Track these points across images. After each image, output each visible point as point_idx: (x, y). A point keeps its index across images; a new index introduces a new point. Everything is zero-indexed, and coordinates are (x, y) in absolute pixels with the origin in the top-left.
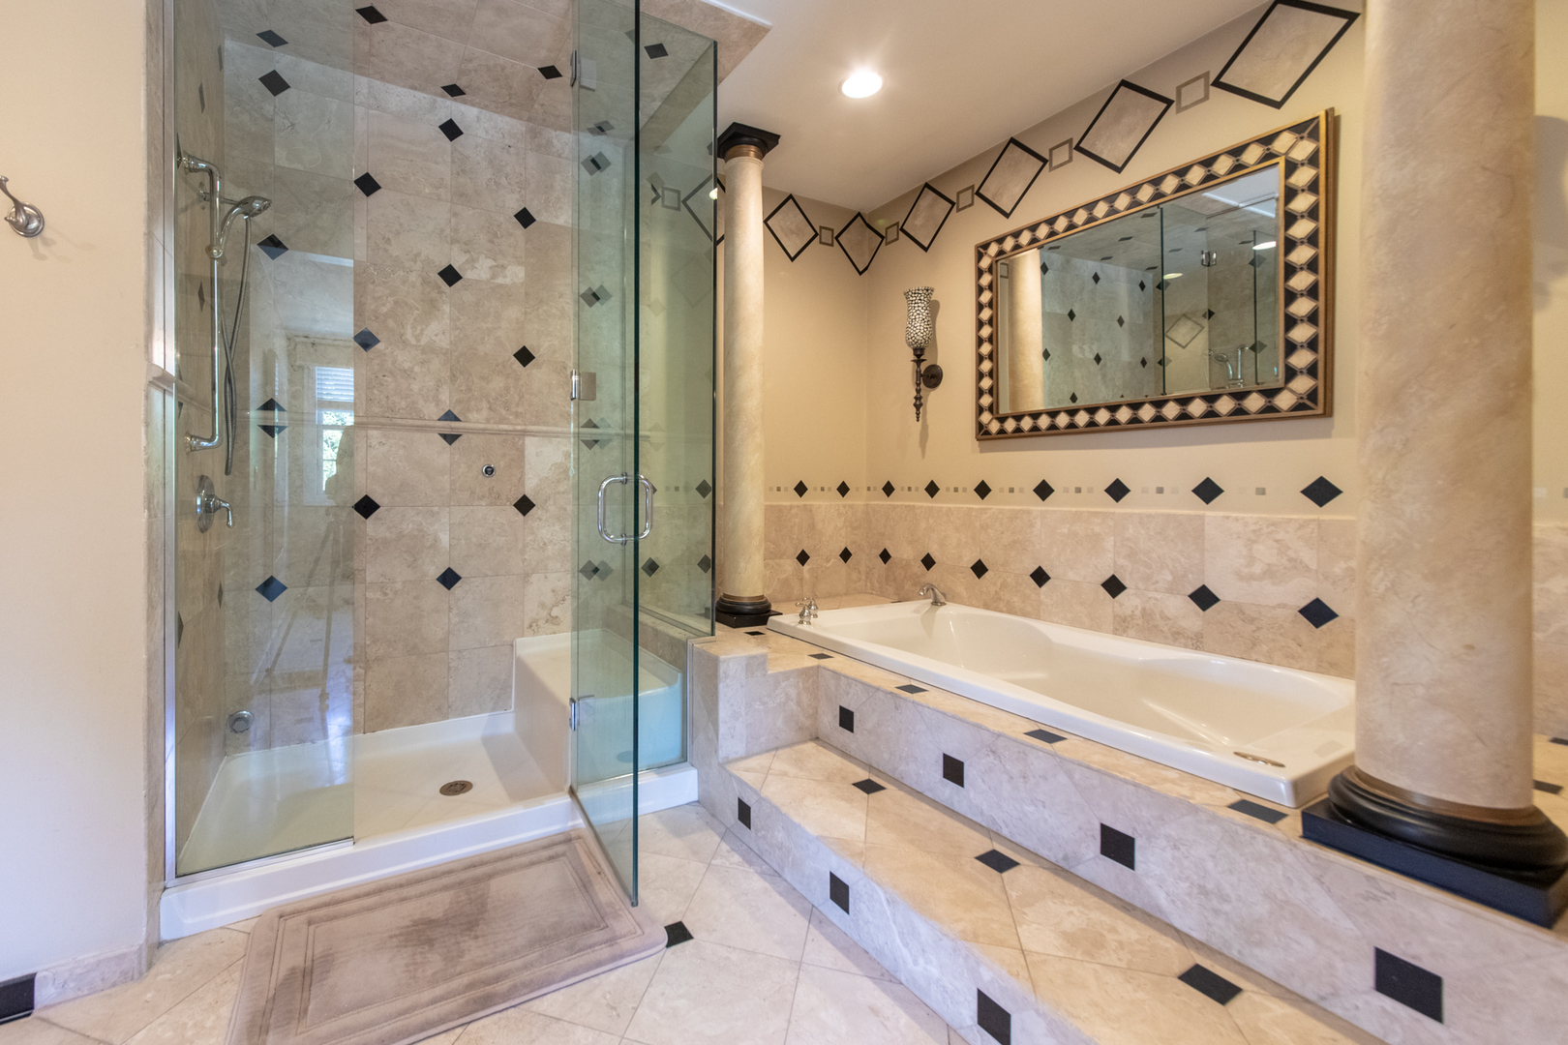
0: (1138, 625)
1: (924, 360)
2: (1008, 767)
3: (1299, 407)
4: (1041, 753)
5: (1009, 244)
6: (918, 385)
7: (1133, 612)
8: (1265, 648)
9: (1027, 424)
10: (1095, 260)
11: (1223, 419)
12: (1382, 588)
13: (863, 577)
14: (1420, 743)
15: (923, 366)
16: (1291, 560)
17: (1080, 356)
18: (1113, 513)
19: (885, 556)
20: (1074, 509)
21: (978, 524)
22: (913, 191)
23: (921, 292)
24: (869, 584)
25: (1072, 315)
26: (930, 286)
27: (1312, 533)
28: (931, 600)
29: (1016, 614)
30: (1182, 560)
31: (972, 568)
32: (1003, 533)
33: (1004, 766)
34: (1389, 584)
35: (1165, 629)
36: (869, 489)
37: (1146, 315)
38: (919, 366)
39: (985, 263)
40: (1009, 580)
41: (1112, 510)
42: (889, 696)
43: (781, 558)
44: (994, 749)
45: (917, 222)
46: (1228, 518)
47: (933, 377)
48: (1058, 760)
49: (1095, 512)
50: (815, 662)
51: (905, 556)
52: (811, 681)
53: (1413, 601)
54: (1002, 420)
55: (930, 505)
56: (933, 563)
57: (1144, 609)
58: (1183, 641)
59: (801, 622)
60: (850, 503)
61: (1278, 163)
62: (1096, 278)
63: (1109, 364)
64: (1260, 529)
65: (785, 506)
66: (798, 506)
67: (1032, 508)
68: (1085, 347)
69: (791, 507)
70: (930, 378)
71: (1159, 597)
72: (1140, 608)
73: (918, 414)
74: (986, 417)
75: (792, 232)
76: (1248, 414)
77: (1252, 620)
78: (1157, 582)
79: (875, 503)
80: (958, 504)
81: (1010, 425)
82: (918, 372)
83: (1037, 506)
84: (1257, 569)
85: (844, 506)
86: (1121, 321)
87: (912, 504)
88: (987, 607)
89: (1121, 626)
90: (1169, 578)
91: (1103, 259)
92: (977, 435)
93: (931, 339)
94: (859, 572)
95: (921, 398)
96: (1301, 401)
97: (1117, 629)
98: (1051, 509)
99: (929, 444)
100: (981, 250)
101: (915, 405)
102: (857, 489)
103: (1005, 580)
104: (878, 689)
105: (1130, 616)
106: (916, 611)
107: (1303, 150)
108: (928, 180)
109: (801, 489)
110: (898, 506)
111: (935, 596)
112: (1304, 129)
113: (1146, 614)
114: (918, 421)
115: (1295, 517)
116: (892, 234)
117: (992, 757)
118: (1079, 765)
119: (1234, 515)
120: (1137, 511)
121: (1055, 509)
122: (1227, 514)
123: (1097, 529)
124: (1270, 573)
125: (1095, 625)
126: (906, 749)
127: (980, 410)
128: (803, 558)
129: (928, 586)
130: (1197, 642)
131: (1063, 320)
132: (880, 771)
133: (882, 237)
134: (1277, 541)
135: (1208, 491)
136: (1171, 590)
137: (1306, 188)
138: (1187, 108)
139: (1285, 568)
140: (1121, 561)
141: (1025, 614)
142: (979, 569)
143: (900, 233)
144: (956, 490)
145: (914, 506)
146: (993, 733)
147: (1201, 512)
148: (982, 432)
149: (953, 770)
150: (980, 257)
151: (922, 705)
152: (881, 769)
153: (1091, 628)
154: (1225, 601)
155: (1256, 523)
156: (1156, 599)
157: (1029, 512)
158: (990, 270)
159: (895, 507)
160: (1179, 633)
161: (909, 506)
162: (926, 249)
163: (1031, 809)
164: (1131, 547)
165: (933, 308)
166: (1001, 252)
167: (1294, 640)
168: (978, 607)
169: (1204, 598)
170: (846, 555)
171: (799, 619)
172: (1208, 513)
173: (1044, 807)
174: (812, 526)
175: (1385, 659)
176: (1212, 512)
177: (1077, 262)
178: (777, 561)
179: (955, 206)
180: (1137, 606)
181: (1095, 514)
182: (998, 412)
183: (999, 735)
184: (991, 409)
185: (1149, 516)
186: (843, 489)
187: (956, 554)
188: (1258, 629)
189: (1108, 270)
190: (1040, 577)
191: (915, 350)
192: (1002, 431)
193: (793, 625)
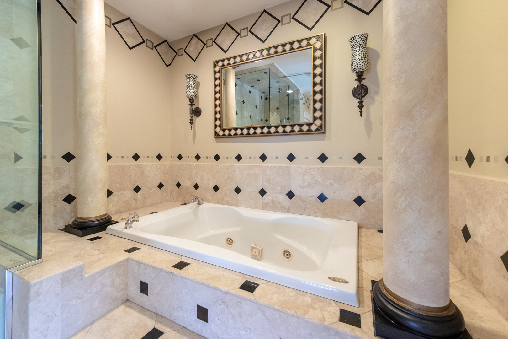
0: (270, 206)
1: (194, 105)
2: (232, 311)
3: (317, 130)
4: (249, 302)
5: (226, 62)
6: (191, 114)
7: (269, 201)
8: (308, 210)
9: (233, 132)
10: (250, 86)
11: (296, 133)
12: (404, 205)
13: (169, 194)
14: (422, 281)
15: (194, 107)
16: (315, 181)
17: (246, 115)
18: (262, 166)
19: (179, 185)
20: (249, 165)
21: (215, 171)
22: (189, 36)
23: (192, 76)
24: (172, 197)
25: (243, 102)
26: (196, 74)
27: (321, 172)
28: (197, 202)
29: (229, 205)
30: (284, 182)
31: (213, 188)
32: (224, 174)
33: (229, 310)
34: (408, 204)
35: (279, 207)
36: (172, 157)
37: (262, 106)
38: (192, 107)
39: (217, 69)
40: (227, 192)
41: (262, 165)
42: (168, 274)
43: (124, 190)
44: (224, 301)
45: (190, 49)
46: (297, 167)
47: (198, 112)
48: (258, 305)
49: (257, 166)
50: (127, 255)
51: (187, 185)
52: (122, 269)
53: (419, 211)
54: (224, 130)
55: (197, 164)
56: (198, 187)
57: (272, 200)
58: (284, 210)
59: (126, 228)
60: (163, 163)
61: (311, 48)
62: (250, 92)
63: (253, 119)
64: (307, 170)
65: (126, 166)
66: (134, 165)
67: (234, 164)
68: (247, 113)
69: (130, 166)
70: (197, 112)
71: (277, 195)
72: (271, 200)
73: (191, 127)
74: (218, 129)
75: (130, 36)
76: (303, 132)
77: (304, 202)
78: (276, 190)
79: (174, 163)
80: (207, 163)
81: (227, 133)
82: (191, 109)
83: (236, 163)
84: (306, 184)
85: (160, 165)
86: (256, 107)
87: (189, 163)
88: (219, 203)
89: (265, 207)
90: (280, 188)
91: (252, 86)
92: (215, 136)
93: (197, 95)
94: (167, 193)
95: (193, 120)
96: (318, 128)
97: (264, 208)
98: (241, 164)
99: (196, 139)
100: (216, 63)
101: (190, 123)
102: (166, 157)
103: (225, 192)
104: (161, 270)
105: (268, 203)
106: (190, 209)
107: (318, 45)
108: (195, 32)
109: (136, 157)
110: (184, 164)
111: (199, 201)
112: (318, 38)
113: (273, 202)
114: (191, 129)
115: (316, 166)
116: (181, 52)
117: (223, 306)
118: (269, 308)
119: (299, 166)
120: (270, 165)
121: (243, 165)
122: (297, 166)
123: (257, 172)
124: (309, 185)
125: (256, 207)
126: (177, 303)
127: (216, 126)
128: (137, 189)
129: (195, 198)
130: (288, 211)
131: (241, 102)
132: (163, 317)
133: (177, 53)
134: (311, 175)
135: (291, 158)
136: (280, 193)
137: (319, 57)
138: (284, 24)
139: (314, 183)
140: (265, 183)
141: (233, 205)
142: (216, 188)
143: (184, 52)
144: (207, 157)
145: (190, 164)
146: (223, 292)
147: (289, 165)
148: (217, 135)
149: (203, 313)
150: (215, 66)
151: (185, 278)
152: (163, 315)
153: (255, 208)
154: (296, 196)
155: (305, 169)
156: (276, 196)
157: (234, 166)
158: (219, 72)
159: (182, 165)
160: (283, 208)
161: (189, 164)
162: (194, 61)
163: (244, 333)
164: (268, 178)
165: (197, 85)
166: (223, 65)
167: (316, 207)
168: (216, 203)
169: (290, 195)
170: (160, 186)
171: (125, 226)
172: (292, 166)
173: (251, 331)
174: (143, 174)
175: (405, 240)
176: (293, 165)
177: (245, 85)
178: (122, 192)
179: (206, 45)
180: (270, 199)
181: (256, 166)
182: (222, 128)
183: (227, 293)
184: (220, 126)
185: (274, 167)
186: (159, 157)
187: (207, 183)
188: (306, 204)
189: (253, 90)
190: (238, 190)
191: (190, 100)
192: (224, 135)
193: (120, 230)
